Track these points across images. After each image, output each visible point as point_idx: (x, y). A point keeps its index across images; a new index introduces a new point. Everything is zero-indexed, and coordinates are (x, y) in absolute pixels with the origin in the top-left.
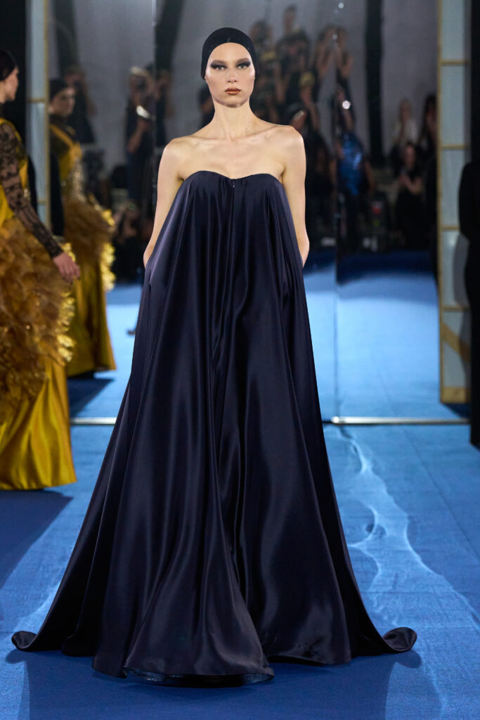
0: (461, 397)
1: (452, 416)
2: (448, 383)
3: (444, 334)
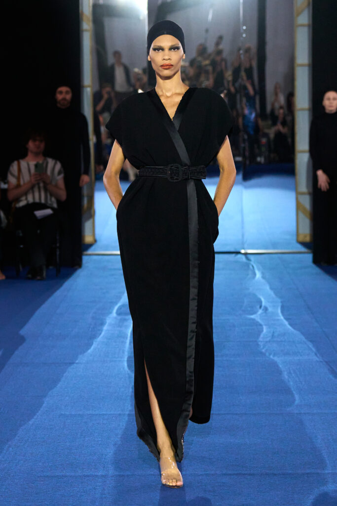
0: (308, 239)
1: (303, 249)
2: (301, 231)
3: (299, 207)
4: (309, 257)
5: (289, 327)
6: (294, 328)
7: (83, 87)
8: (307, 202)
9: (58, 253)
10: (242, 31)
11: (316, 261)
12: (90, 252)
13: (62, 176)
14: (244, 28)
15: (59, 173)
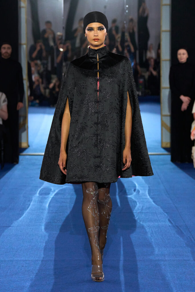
0: (169, 146)
1: (165, 152)
2: (164, 141)
3: (163, 124)
4: (169, 157)
5: (153, 203)
6: (156, 204)
7: (21, 44)
8: (168, 121)
9: (2, 154)
10: (125, 9)
11: (173, 160)
12: (24, 153)
13: (6, 103)
14: (127, 6)
15: (4, 101)
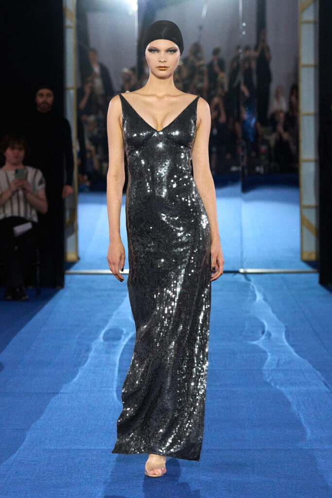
0: (313, 257)
1: (308, 268)
2: (305, 249)
3: (303, 221)
4: (315, 277)
5: (295, 354)
6: (301, 356)
7: (66, 89)
8: (312, 217)
9: (38, 272)
10: (241, 28)
12: (72, 270)
13: (43, 186)
14: (244, 24)
